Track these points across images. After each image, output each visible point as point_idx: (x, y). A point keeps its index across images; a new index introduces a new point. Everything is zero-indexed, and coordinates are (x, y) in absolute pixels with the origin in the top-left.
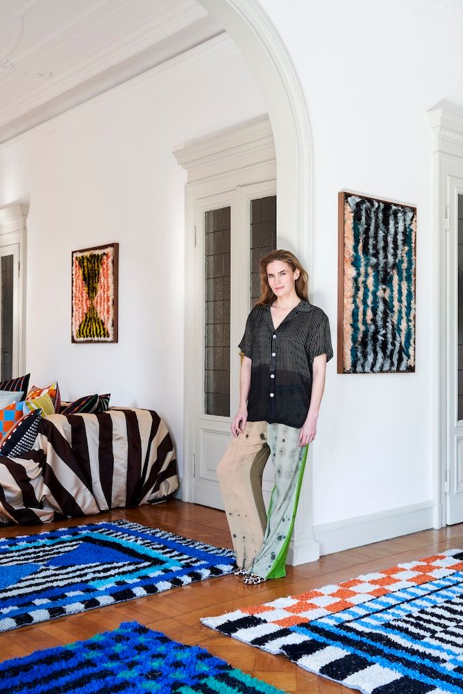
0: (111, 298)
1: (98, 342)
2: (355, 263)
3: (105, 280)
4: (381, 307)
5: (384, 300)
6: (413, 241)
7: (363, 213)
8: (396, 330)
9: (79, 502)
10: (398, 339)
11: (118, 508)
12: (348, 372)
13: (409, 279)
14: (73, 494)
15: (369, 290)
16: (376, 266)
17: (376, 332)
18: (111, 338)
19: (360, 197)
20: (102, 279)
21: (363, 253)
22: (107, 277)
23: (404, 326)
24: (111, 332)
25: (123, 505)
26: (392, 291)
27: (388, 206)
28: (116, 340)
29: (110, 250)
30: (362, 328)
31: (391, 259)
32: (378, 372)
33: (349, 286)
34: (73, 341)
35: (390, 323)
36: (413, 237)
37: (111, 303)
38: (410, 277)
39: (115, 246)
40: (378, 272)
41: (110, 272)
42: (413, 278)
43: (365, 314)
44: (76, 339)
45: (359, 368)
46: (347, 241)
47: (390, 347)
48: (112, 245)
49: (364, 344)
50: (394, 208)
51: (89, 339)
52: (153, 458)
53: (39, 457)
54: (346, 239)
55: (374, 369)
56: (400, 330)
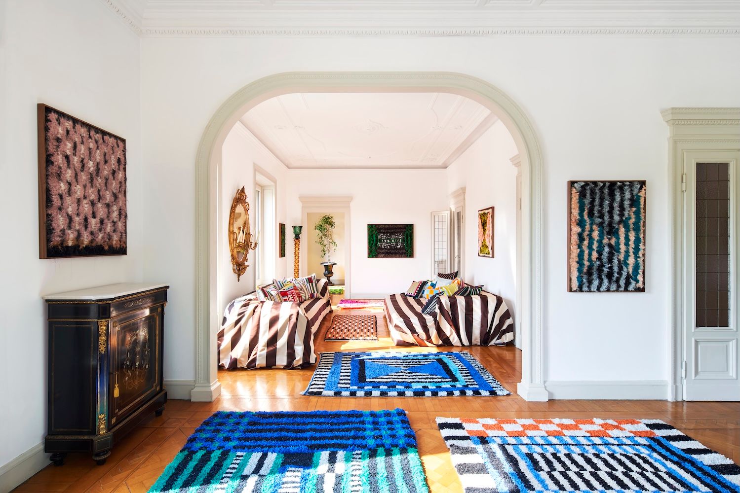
0: (491, 235)
1: (487, 257)
2: (581, 223)
3: (489, 226)
4: (607, 249)
5: (610, 246)
6: (642, 203)
7: (588, 192)
8: (622, 264)
9: (451, 339)
10: (625, 269)
11: (476, 345)
12: (576, 291)
13: (637, 229)
14: (448, 335)
15: (594, 240)
16: (601, 225)
17: (602, 266)
18: (491, 256)
19: (585, 182)
20: (488, 225)
21: (588, 217)
22: (489, 224)
23: (631, 261)
24: (491, 253)
25: (479, 344)
26: (618, 238)
27: (613, 184)
28: (493, 257)
29: (490, 211)
30: (586, 263)
31: (617, 218)
32: (604, 291)
33: (575, 238)
34: (479, 256)
35: (617, 260)
36: (642, 201)
37: (491, 238)
38: (638, 228)
39: (493, 208)
40: (603, 227)
41: (490, 222)
42: (642, 228)
43: (590, 255)
44: (480, 255)
45: (585, 288)
46: (573, 211)
47: (616, 275)
48: (491, 208)
49: (590, 273)
50: (619, 184)
51: (484, 255)
52: (496, 322)
53: (434, 315)
54: (572, 209)
55: (601, 289)
56: (627, 265)
